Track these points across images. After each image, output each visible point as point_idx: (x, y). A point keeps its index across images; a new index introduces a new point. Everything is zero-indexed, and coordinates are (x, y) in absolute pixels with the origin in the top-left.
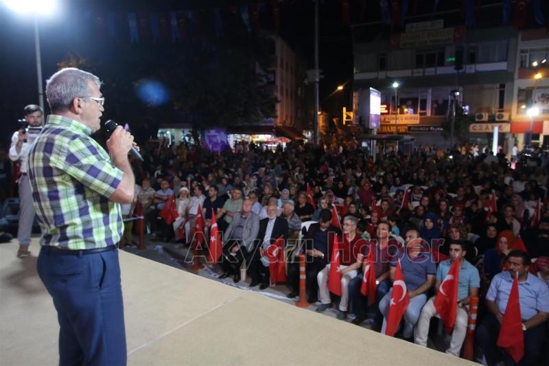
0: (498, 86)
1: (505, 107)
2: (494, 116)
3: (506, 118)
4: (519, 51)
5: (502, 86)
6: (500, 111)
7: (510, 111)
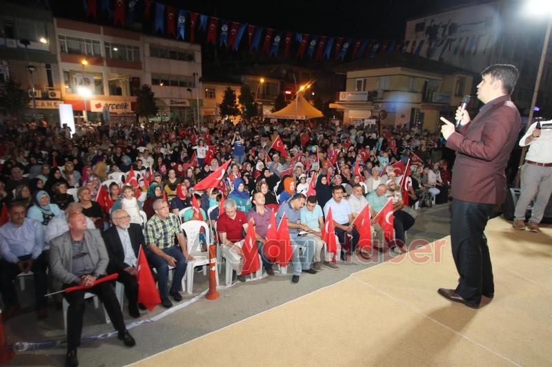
0: (44, 65)
1: (55, 86)
2: (47, 94)
3: (58, 96)
4: (57, 37)
5: (48, 66)
6: (50, 89)
7: (60, 90)
